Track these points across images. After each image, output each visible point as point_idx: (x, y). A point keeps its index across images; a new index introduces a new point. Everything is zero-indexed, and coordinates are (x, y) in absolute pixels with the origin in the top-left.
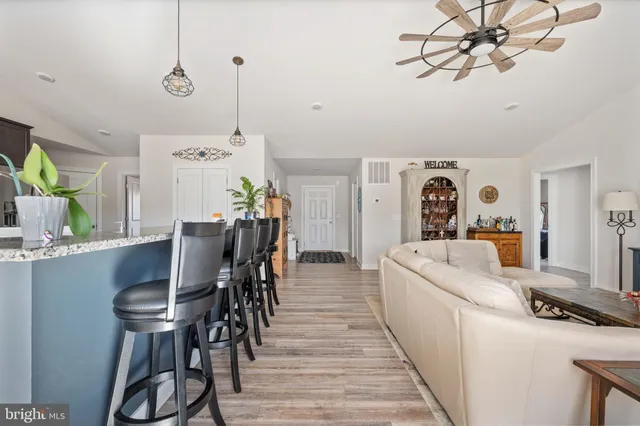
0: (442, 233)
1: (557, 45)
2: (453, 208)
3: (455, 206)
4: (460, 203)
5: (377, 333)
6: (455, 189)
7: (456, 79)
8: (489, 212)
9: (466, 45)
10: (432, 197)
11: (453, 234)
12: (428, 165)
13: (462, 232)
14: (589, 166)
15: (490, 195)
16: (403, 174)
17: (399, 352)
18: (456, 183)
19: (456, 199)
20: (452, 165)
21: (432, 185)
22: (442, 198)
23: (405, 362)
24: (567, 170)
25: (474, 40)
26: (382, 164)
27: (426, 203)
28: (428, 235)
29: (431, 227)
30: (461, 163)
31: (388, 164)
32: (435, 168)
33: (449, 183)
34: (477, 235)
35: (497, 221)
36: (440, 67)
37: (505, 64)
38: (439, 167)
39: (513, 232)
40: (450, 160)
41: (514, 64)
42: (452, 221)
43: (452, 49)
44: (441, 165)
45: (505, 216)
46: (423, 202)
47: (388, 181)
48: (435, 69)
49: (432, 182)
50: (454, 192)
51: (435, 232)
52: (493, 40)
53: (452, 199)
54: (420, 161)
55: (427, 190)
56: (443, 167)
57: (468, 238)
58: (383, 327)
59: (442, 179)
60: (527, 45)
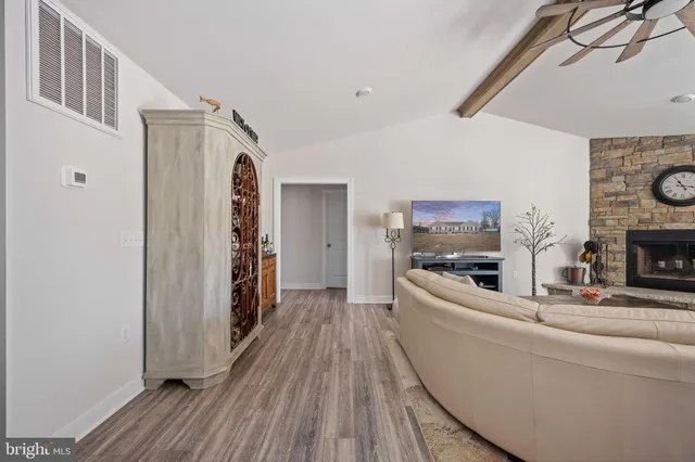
22: (244, 200)
31: (110, 62)
47: (112, 122)
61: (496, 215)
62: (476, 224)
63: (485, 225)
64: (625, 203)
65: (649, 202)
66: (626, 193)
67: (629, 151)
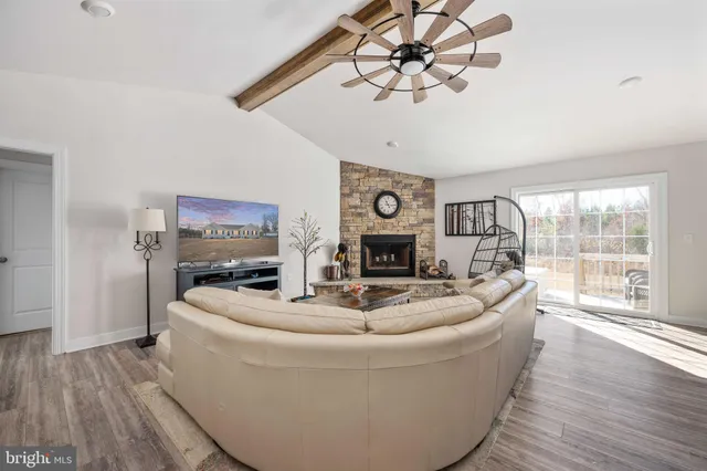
61: (275, 219)
62: (257, 228)
63: (266, 229)
64: (360, 215)
65: (372, 215)
66: (361, 207)
67: (362, 175)
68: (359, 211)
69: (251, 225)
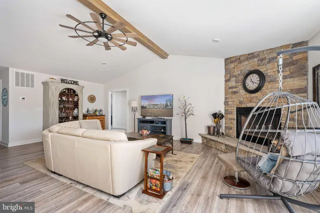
0: (71, 117)
1: (124, 49)
2: (76, 105)
3: (78, 104)
4: (80, 102)
5: (46, 178)
6: (77, 95)
7: (87, 45)
8: (92, 107)
9: (96, 34)
10: (64, 98)
11: (76, 118)
12: (63, 81)
13: (81, 116)
14: (126, 91)
15: (92, 99)
16: (45, 84)
17: (65, 181)
18: (78, 92)
19: (78, 100)
20: (76, 83)
21: (64, 92)
22: (70, 99)
23: (71, 183)
24: (119, 92)
25: (100, 34)
26: (28, 75)
27: (61, 102)
28: (62, 119)
29: (64, 115)
30: (81, 82)
31: (33, 76)
32: (67, 83)
33: (74, 91)
34: (87, 118)
35: (96, 111)
36: (82, 37)
37: (107, 47)
38: (69, 83)
39: (102, 115)
40: (75, 80)
41: (110, 49)
42: (76, 111)
43: (90, 33)
44: (70, 82)
45: (99, 109)
46: (60, 101)
47: (33, 86)
48: (79, 36)
49: (64, 90)
50: (76, 97)
51: (67, 117)
52: (107, 38)
53: (75, 100)
54: (58, 78)
55: (62, 94)
56: (71, 83)
57: (83, 119)
58: (49, 173)
59: (71, 89)
60: (116, 45)
61: (171, 101)
62: (163, 105)
63: (167, 105)
64: (235, 93)
65: (242, 92)
66: (235, 87)
67: (236, 63)
68: (234, 90)
69: (161, 104)
